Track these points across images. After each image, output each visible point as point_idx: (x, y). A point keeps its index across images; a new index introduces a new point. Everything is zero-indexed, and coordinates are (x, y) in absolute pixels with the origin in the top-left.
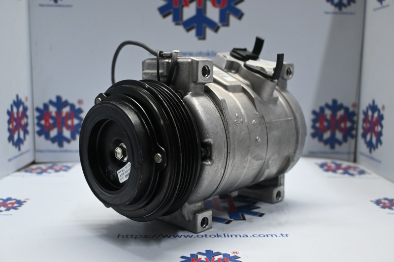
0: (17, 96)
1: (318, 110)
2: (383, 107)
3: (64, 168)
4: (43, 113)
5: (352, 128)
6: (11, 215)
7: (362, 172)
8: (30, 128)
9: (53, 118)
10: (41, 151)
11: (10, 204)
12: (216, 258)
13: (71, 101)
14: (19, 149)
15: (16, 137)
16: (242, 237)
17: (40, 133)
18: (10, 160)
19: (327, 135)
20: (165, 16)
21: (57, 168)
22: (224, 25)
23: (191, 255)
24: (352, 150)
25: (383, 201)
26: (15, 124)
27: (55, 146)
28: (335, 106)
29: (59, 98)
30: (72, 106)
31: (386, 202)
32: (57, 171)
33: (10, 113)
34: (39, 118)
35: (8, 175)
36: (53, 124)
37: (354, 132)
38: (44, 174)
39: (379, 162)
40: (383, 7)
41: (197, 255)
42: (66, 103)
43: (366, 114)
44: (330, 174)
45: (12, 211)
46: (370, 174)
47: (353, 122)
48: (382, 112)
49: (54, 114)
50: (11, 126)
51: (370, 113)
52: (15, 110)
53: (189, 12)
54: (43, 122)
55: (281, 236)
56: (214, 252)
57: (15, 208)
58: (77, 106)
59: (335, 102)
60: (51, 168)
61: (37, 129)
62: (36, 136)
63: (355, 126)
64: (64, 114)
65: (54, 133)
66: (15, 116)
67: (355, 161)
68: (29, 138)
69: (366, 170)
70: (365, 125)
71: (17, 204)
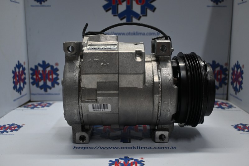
0: (19, 62)
2: (243, 66)
3: (47, 105)
4: (35, 71)
5: (225, 79)
6: (13, 134)
7: (230, 107)
8: (27, 81)
9: (40, 74)
10: (34, 94)
11: (13, 127)
12: (130, 162)
13: (51, 64)
14: (21, 94)
15: (18, 86)
16: (148, 149)
17: (33, 83)
18: (15, 100)
20: (107, 11)
21: (43, 104)
23: (116, 160)
24: (226, 92)
25: (239, 126)
26: (17, 78)
27: (42, 91)
28: (214, 65)
29: (44, 62)
30: (52, 67)
32: (43, 107)
33: (14, 72)
34: (32, 74)
35: (14, 109)
36: (41, 78)
37: (226, 81)
38: (35, 109)
39: (241, 100)
41: (119, 160)
42: (48, 65)
43: (233, 70)
45: (14, 132)
46: (235, 108)
47: (226, 75)
48: (242, 69)
49: (41, 72)
50: (15, 80)
52: (17, 70)
53: (122, 8)
54: (35, 77)
55: (171, 148)
56: (129, 158)
57: (16, 130)
58: (55, 67)
59: (214, 62)
60: (39, 105)
61: (31, 81)
62: (31, 85)
63: (227, 77)
64: (47, 72)
65: (41, 83)
67: (227, 99)
68: (26, 86)
69: (233, 105)
70: (233, 77)
71: (17, 127)
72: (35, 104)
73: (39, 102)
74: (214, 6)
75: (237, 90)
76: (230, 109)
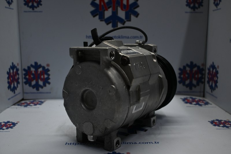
1: (182, 68)
2: (218, 67)
3: (39, 103)
4: (27, 71)
5: (202, 78)
6: (9, 131)
7: (207, 103)
8: (20, 80)
9: (33, 74)
10: (27, 93)
13: (43, 65)
14: (14, 93)
15: (12, 86)
16: (133, 144)
17: (26, 83)
18: (9, 99)
19: (187, 82)
20: (94, 16)
21: (35, 102)
22: (127, 21)
24: (202, 90)
25: (215, 121)
26: (11, 79)
27: (35, 90)
28: (192, 65)
29: (36, 63)
30: (44, 68)
31: (217, 122)
32: (35, 105)
33: (8, 73)
34: (25, 75)
35: (8, 107)
36: (33, 78)
37: (203, 80)
38: (28, 107)
39: (216, 97)
40: (218, 9)
42: (40, 66)
43: (209, 70)
44: (188, 105)
45: (10, 129)
46: (211, 104)
47: (203, 74)
48: (217, 69)
50: (9, 80)
51: (211, 69)
53: (108, 13)
54: (27, 77)
55: (155, 143)
56: (117, 153)
57: (12, 128)
58: (46, 68)
59: (192, 63)
60: (32, 103)
61: (24, 80)
62: (24, 85)
63: (204, 76)
64: (39, 72)
65: (34, 83)
66: (12, 74)
67: (204, 96)
68: (20, 86)
69: (209, 102)
70: (209, 76)
71: (13, 125)
72: (28, 102)
73: (32, 101)
74: (191, 12)
75: (212, 89)
76: (207, 106)
